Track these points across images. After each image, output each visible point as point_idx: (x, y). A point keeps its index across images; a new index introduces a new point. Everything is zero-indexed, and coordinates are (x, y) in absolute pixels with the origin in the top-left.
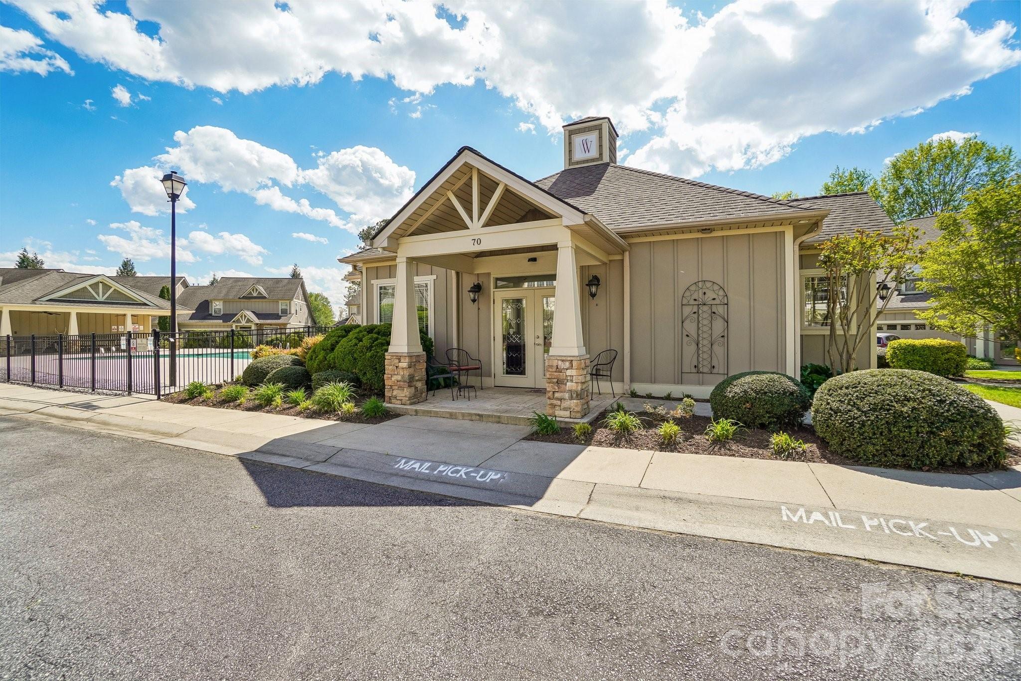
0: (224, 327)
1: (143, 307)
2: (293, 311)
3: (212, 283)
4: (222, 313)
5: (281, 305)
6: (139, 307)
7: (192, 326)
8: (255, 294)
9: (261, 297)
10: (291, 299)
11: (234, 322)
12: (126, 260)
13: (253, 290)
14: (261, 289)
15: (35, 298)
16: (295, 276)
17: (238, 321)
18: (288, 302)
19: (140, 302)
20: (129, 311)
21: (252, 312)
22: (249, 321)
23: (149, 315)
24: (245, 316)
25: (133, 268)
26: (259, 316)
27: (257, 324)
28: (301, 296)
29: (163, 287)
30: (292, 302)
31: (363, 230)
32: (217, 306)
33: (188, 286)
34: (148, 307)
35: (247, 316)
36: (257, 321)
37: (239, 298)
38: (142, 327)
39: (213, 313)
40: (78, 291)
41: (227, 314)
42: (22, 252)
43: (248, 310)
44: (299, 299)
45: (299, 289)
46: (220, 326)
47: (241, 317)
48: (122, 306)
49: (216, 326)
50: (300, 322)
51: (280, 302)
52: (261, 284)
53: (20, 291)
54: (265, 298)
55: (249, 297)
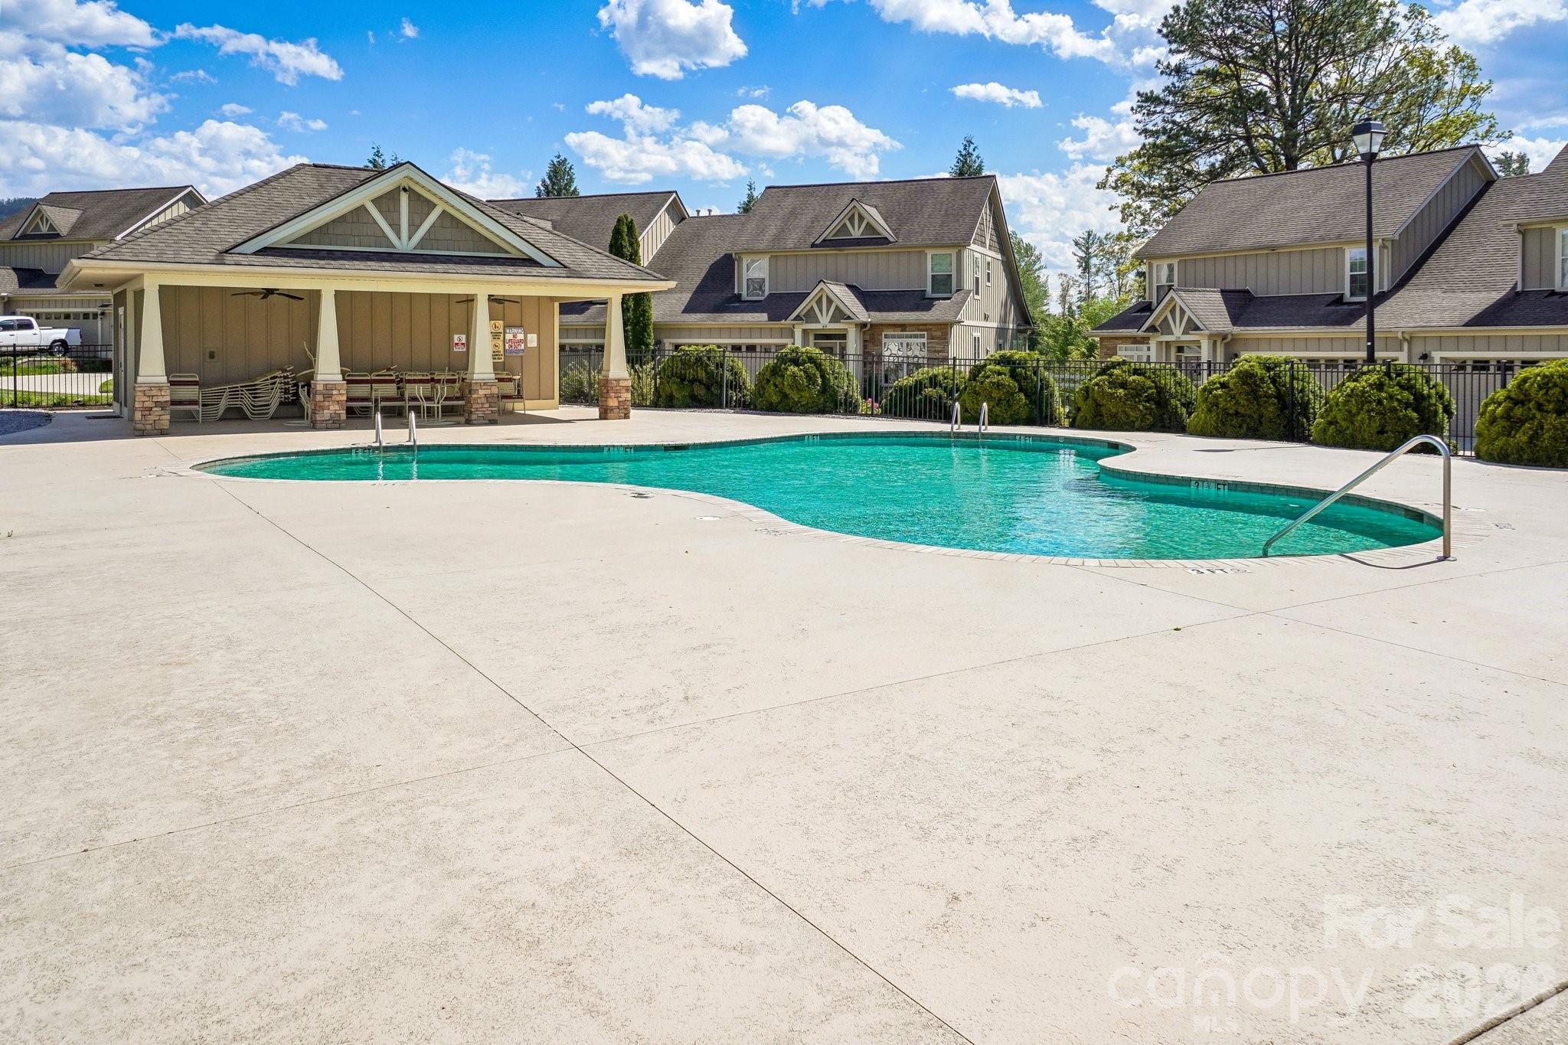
0: (771, 333)
1: (522, 270)
2: (968, 284)
3: (746, 209)
4: (767, 293)
5: (931, 264)
6: (510, 269)
7: (690, 331)
8: (856, 233)
9: (874, 240)
10: (961, 245)
11: (798, 318)
12: (555, 160)
13: (851, 220)
14: (874, 214)
15: (227, 246)
16: (968, 172)
17: (810, 316)
18: (953, 252)
19: (515, 255)
20: (480, 285)
21: (850, 287)
22: (840, 315)
23: (552, 299)
24: (830, 301)
25: (571, 180)
26: (869, 299)
27: (864, 325)
28: (989, 235)
29: (619, 220)
30: (966, 253)
31: (1176, 9)
32: (755, 270)
33: (684, 219)
34: (535, 270)
35: (836, 302)
36: (863, 315)
37: (813, 245)
38: (535, 336)
39: (744, 292)
40: (342, 219)
41: (781, 296)
42: (371, 157)
43: (837, 280)
44: (983, 244)
45: (985, 213)
46: (761, 331)
47: (819, 302)
48: (462, 268)
49: (751, 331)
50: (986, 318)
51: (930, 253)
52: (874, 201)
53: (198, 224)
54: (885, 241)
55: (839, 243)
